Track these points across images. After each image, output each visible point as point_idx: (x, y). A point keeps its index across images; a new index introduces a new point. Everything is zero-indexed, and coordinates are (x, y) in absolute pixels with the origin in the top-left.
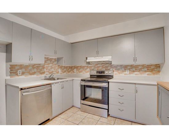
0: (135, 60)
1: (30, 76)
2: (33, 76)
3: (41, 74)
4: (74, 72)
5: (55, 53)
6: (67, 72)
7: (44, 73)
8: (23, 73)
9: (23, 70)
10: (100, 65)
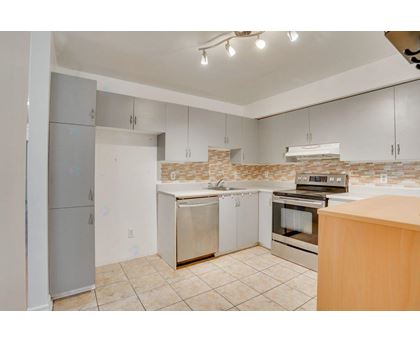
0: (396, 149)
1: (187, 183)
2: (191, 182)
3: (203, 179)
4: (264, 177)
5: (226, 141)
6: (250, 177)
7: (207, 177)
8: (177, 177)
9: (178, 172)
10: (319, 163)
